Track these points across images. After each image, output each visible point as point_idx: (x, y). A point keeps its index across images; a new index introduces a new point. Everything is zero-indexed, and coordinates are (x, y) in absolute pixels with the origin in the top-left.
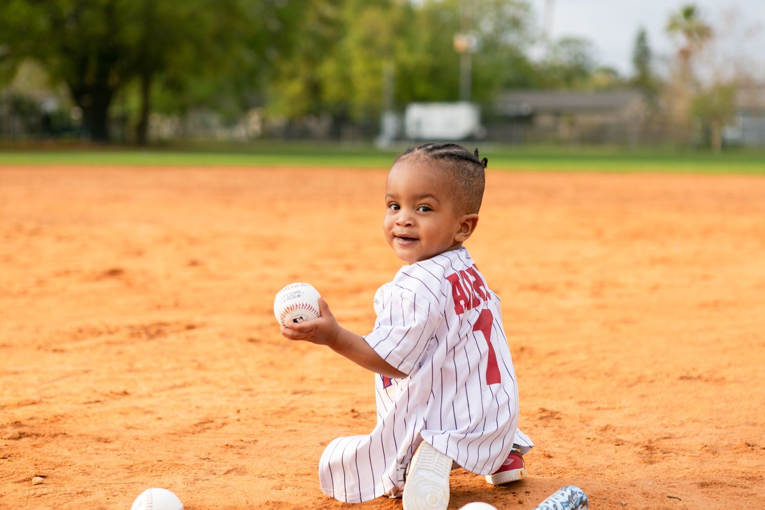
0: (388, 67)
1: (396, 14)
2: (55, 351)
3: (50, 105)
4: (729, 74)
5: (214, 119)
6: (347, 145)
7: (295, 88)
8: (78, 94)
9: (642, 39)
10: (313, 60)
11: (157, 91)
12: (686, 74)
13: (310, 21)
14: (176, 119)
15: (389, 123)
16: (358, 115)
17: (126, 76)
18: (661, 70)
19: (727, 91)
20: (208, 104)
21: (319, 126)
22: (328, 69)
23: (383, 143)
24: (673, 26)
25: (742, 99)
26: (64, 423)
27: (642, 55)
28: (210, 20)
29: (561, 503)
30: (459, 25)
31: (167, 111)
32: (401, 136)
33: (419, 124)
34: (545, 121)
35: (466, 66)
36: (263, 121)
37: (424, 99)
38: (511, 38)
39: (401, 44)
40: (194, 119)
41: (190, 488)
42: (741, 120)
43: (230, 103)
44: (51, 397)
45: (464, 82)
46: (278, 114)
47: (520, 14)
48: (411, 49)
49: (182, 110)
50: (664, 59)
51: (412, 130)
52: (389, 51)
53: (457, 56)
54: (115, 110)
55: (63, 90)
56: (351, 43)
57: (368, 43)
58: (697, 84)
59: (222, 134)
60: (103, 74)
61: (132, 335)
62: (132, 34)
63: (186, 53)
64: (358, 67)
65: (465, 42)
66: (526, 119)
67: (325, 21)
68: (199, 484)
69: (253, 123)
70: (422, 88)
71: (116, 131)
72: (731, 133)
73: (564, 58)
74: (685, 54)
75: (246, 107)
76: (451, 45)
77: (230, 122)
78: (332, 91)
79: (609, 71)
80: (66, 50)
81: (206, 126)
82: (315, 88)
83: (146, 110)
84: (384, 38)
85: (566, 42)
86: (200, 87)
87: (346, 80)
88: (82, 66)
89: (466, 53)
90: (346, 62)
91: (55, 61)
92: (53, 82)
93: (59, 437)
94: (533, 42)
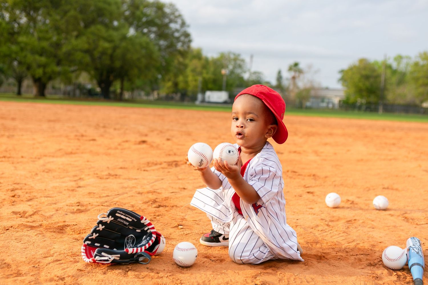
0: (200, 79)
1: (203, 62)
2: (144, 170)
3: (89, 86)
4: (308, 85)
5: (143, 93)
6: (186, 103)
7: (170, 84)
8: (100, 84)
9: (279, 73)
10: (176, 76)
11: (126, 84)
12: (295, 84)
13: (175, 63)
14: (130, 93)
15: (200, 96)
16: (190, 94)
17: (116, 78)
18: (285, 83)
19: (308, 90)
20: (141, 88)
21: (178, 96)
22: (181, 78)
23: (197, 103)
24: (290, 69)
25: (313, 93)
26: (170, 201)
27: (279, 78)
28: (144, 61)
30: (223, 67)
31: (128, 90)
32: (203, 101)
33: (209, 97)
35: (225, 79)
36: (158, 94)
37: (211, 89)
38: (238, 71)
39: (204, 71)
40: (136, 93)
42: (311, 100)
43: (148, 89)
44: (157, 190)
45: (224, 84)
46: (163, 93)
47: (242, 63)
48: (207, 73)
49: (132, 90)
50: (287, 79)
51: (207, 99)
52: (201, 74)
53: (222, 76)
54: (112, 89)
55: (95, 82)
56: (188, 71)
57: (194, 71)
58: (298, 88)
59: (145, 98)
60: (108, 77)
61: (169, 165)
62: (118, 64)
63: (135, 71)
64: (190, 78)
65: (224, 72)
67: (180, 63)
69: (155, 95)
70: (210, 86)
71: (112, 96)
72: (308, 104)
73: (254, 78)
74: (294, 78)
75: (153, 90)
76: (220, 72)
77: (148, 94)
78: (181, 85)
79: (268, 83)
80: (96, 69)
81: (140, 95)
82: (176, 85)
84: (199, 69)
85: (255, 73)
86: (138, 82)
87: (186, 82)
88: (101, 75)
89: (225, 75)
90: (187, 77)
91: (93, 72)
92: (91, 79)
93: (175, 207)
94: (245, 72)
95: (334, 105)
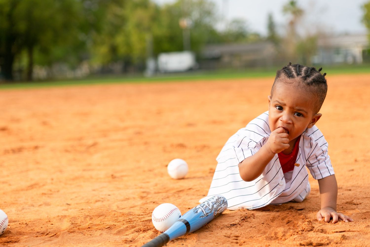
0: (148, 37)
1: (151, 12)
5: (65, 67)
7: (103, 50)
10: (112, 36)
11: (37, 55)
13: (109, 17)
15: (151, 64)
16: (136, 61)
17: (20, 48)
19: (312, 40)
20: (62, 60)
21: (118, 67)
22: (119, 40)
23: (149, 72)
24: (285, 10)
25: (320, 43)
27: (271, 26)
28: (59, 19)
29: (212, 202)
31: (42, 64)
32: (157, 71)
34: (226, 59)
35: (186, 35)
36: (90, 67)
37: (167, 51)
38: (207, 20)
39: (155, 25)
40: (56, 68)
41: (19, 213)
43: (73, 59)
48: (159, 27)
49: (49, 64)
52: (149, 29)
53: (181, 30)
54: (16, 66)
56: (130, 26)
57: (139, 26)
61: (5, 153)
62: (22, 26)
63: (49, 36)
64: (134, 38)
65: (185, 23)
66: (217, 59)
67: (117, 16)
68: (24, 211)
69: (84, 69)
70: (165, 46)
71: (17, 75)
72: (316, 60)
73: (234, 28)
74: (292, 24)
75: (81, 60)
76: (178, 24)
77: (73, 68)
78: (122, 50)
81: (61, 71)
82: (114, 50)
83: (31, 65)
84: (146, 23)
85: (236, 21)
87: (128, 45)
89: (186, 28)
90: (128, 36)
95: (354, 58)
